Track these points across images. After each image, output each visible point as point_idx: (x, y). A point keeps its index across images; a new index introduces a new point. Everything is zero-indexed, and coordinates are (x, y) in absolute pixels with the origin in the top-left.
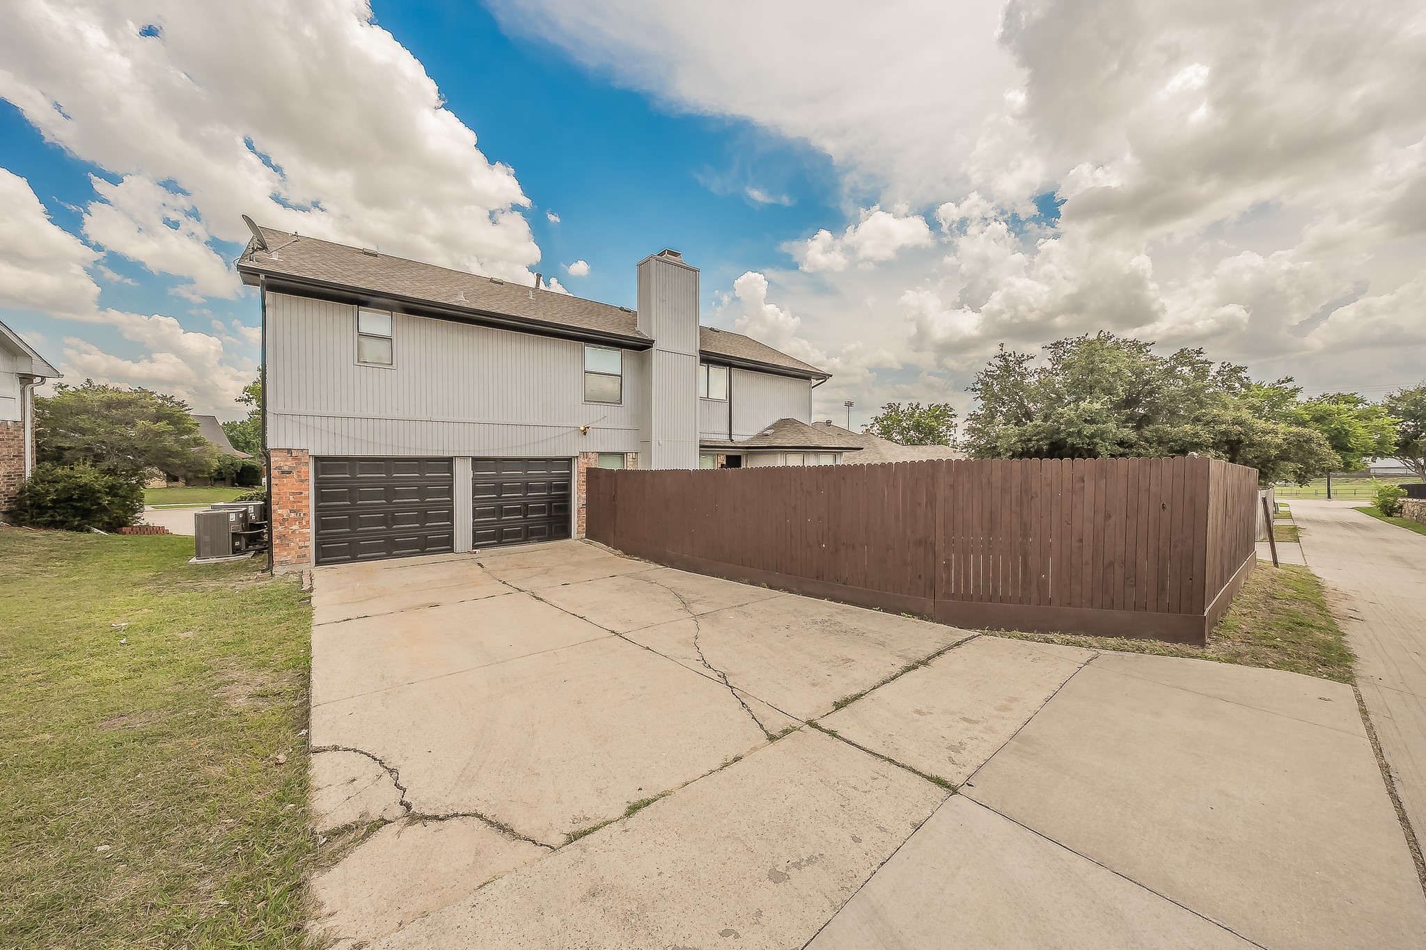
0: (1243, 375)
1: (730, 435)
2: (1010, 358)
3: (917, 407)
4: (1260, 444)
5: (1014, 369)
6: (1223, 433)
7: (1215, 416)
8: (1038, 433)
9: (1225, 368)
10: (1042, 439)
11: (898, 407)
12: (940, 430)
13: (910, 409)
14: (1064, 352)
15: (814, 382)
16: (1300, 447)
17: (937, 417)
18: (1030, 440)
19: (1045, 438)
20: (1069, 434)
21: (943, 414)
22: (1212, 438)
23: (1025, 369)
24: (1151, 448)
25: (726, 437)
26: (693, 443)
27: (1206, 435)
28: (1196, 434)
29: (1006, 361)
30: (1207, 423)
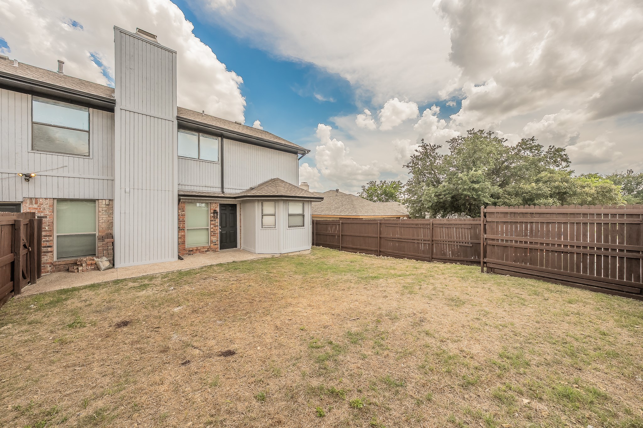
0: (563, 153)
1: (222, 187)
2: (428, 147)
3: (385, 182)
4: (580, 194)
5: (430, 154)
6: (556, 188)
7: (550, 178)
8: (445, 191)
9: (551, 149)
10: (447, 194)
11: (375, 183)
12: (396, 194)
13: (381, 184)
14: (458, 144)
15: (300, 156)
16: (604, 195)
17: (394, 188)
18: (440, 195)
19: (449, 193)
20: (464, 190)
21: (397, 186)
22: (549, 191)
23: (436, 153)
24: (512, 198)
25: (219, 190)
26: (171, 192)
27: (546, 190)
28: (539, 189)
29: (426, 149)
30: (545, 182)
